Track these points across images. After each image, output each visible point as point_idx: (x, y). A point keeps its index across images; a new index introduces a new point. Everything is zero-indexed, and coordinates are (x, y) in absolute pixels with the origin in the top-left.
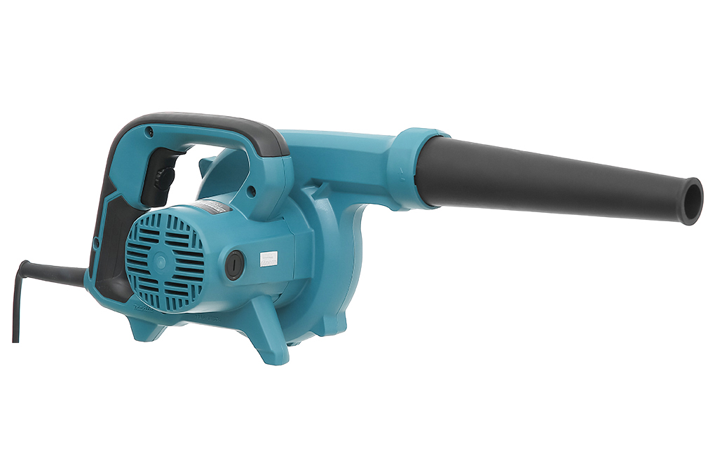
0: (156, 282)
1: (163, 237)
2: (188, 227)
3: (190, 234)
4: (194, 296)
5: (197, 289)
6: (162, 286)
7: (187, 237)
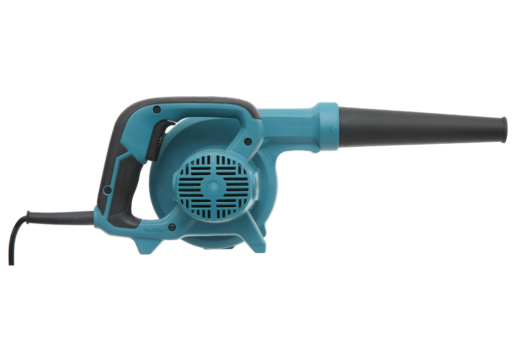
0: (209, 201)
1: (213, 171)
2: (234, 162)
3: (236, 166)
4: (240, 205)
5: (243, 202)
6: (214, 204)
7: (234, 168)
